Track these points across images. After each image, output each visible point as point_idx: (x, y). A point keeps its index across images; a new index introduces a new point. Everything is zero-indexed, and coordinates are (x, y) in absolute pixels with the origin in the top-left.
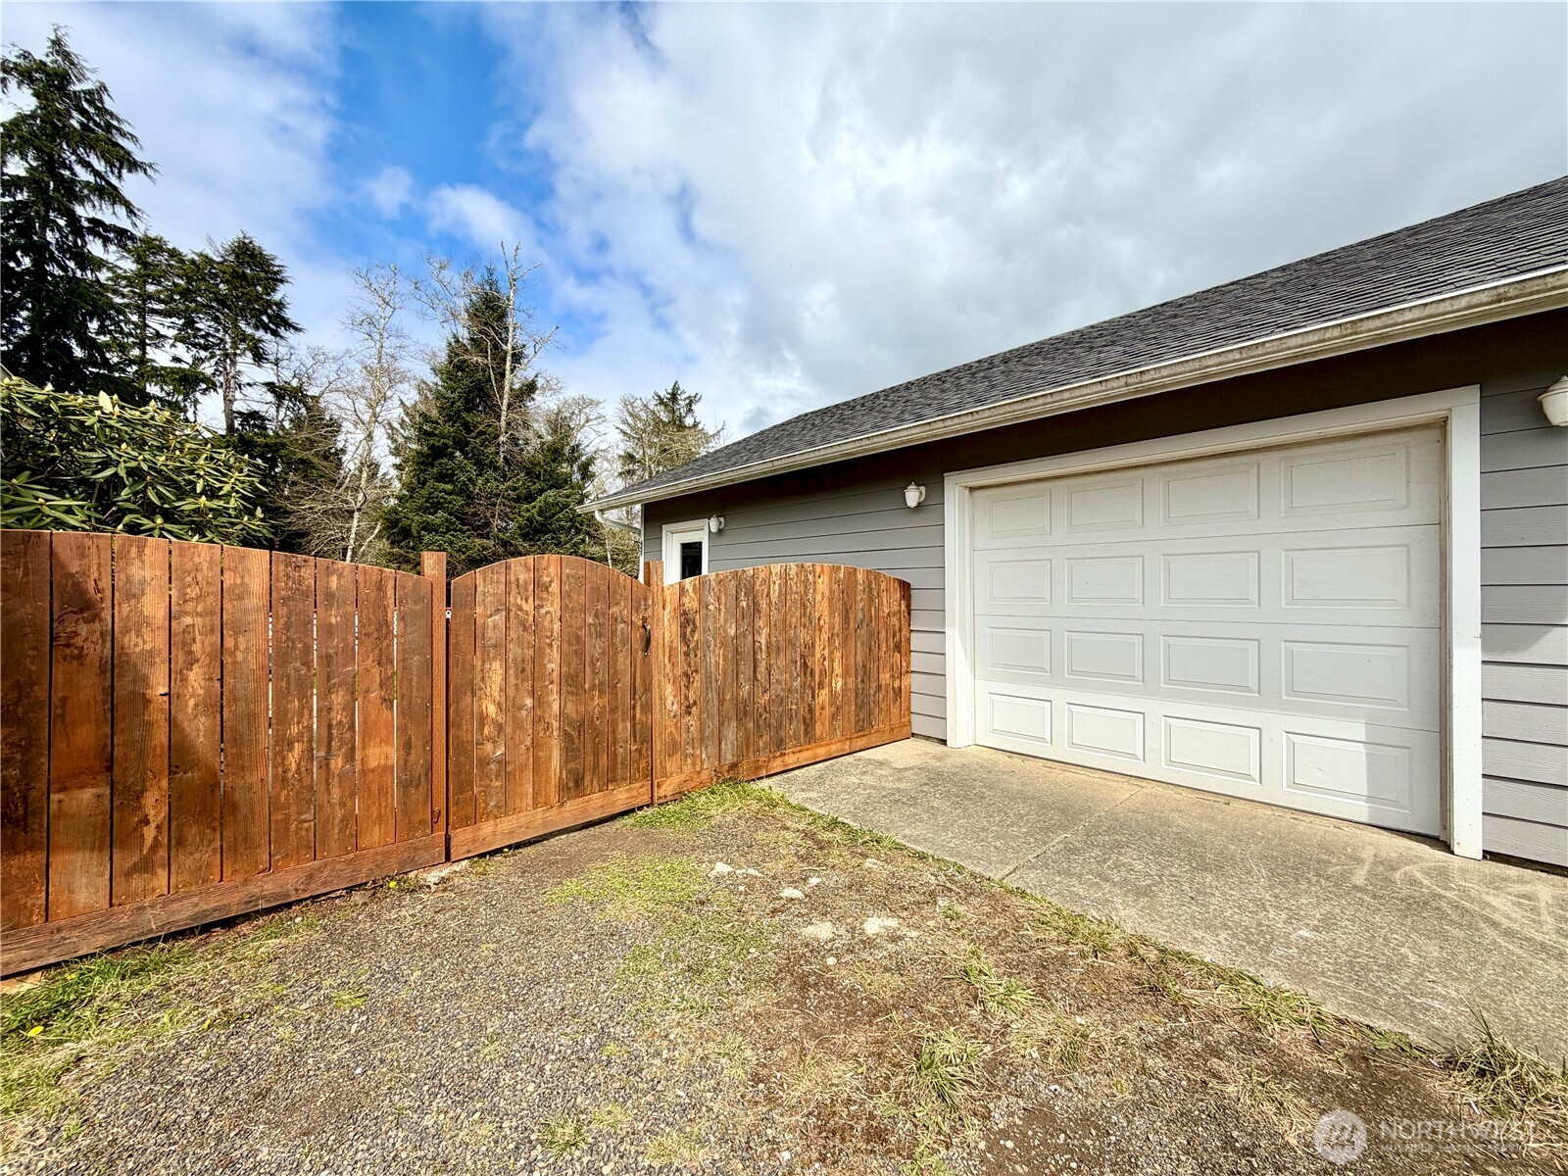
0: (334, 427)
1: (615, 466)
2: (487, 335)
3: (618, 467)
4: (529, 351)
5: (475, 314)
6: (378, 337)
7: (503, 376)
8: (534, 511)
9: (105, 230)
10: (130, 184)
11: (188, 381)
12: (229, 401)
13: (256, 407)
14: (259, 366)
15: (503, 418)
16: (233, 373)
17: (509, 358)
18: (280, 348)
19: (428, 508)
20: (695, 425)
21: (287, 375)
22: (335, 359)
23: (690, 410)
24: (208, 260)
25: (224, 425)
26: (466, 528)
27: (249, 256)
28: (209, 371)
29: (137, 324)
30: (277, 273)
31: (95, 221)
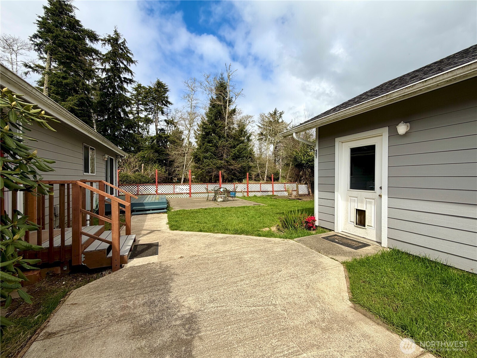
0: (181, 132)
1: (256, 137)
2: (221, 95)
3: (257, 137)
4: (233, 99)
5: (217, 89)
6: (190, 101)
7: (226, 108)
8: (236, 151)
9: (127, 80)
10: (132, 67)
11: (148, 121)
12: (156, 126)
13: (163, 127)
14: (163, 115)
15: (226, 121)
16: (157, 118)
17: (228, 102)
18: (168, 110)
19: (205, 151)
20: (282, 122)
21: (170, 118)
22: (180, 112)
23: (281, 117)
24: (150, 88)
25: (156, 133)
26: (216, 157)
27: (160, 85)
28: (152, 118)
29: (137, 108)
30: (166, 89)
31: (125, 78)
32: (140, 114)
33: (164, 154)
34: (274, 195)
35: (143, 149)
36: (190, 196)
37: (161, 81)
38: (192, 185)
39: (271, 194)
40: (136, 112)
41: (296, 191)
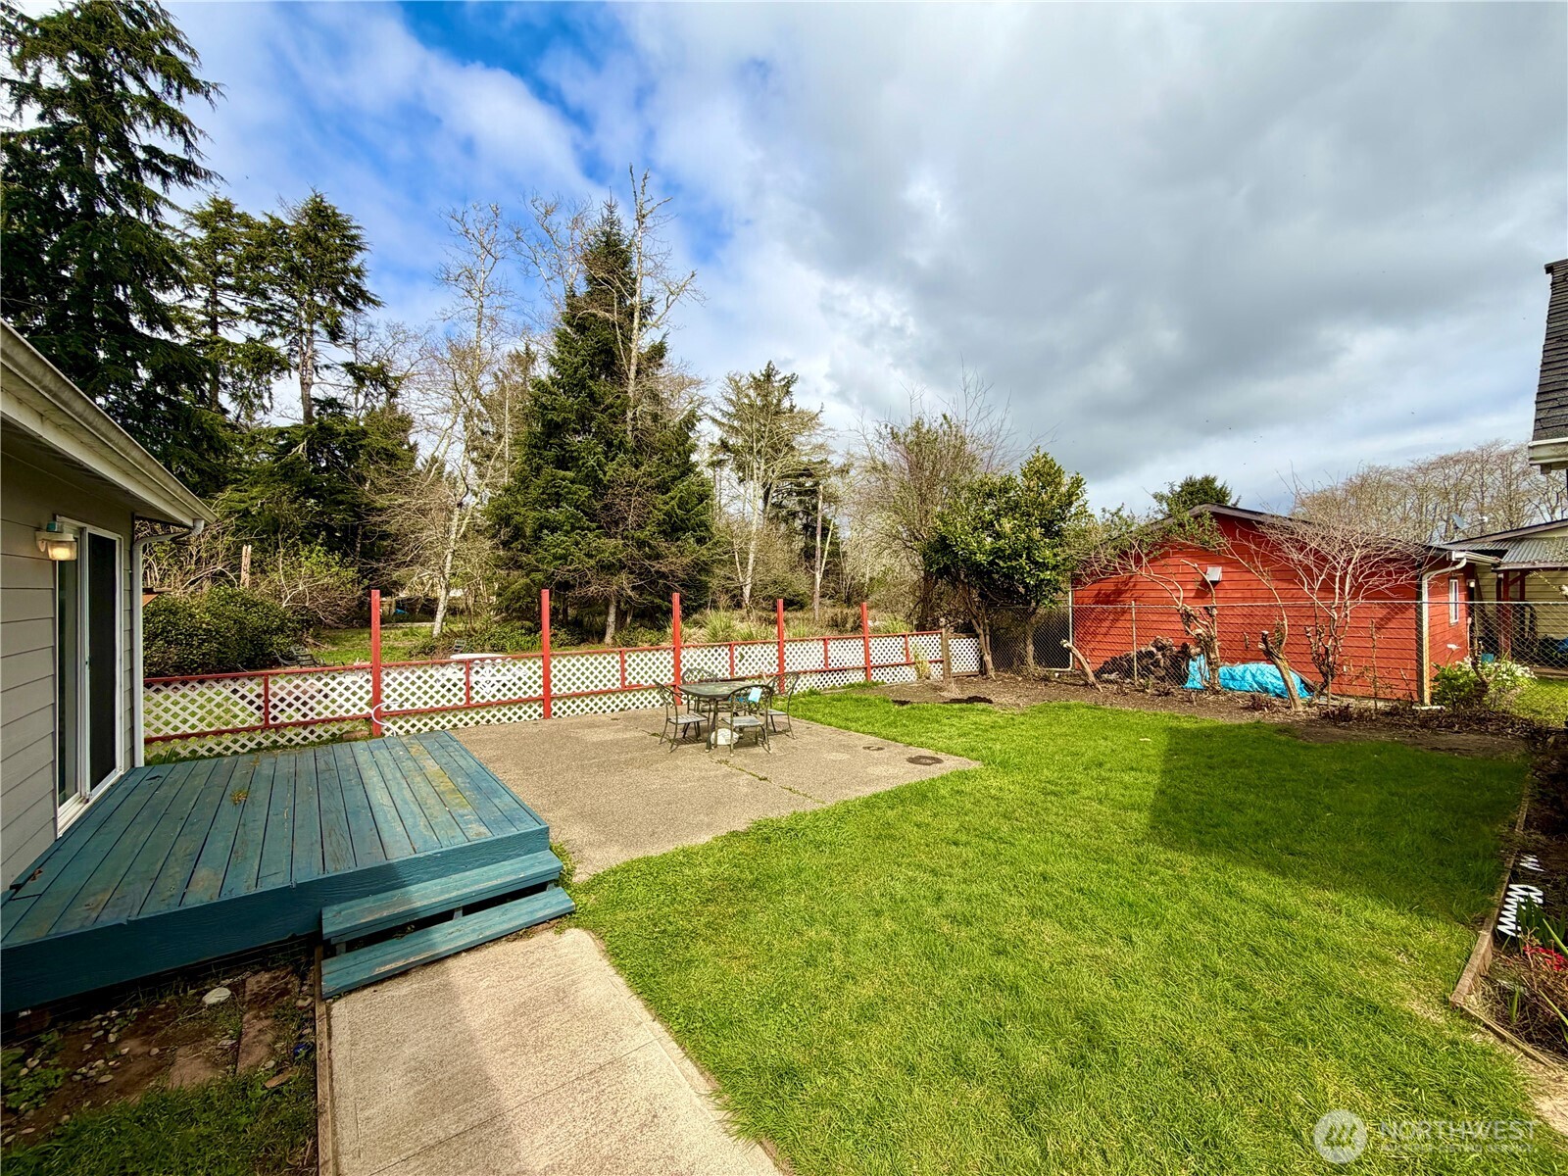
1: (705, 456)
3: (707, 458)
4: (658, 308)
5: (594, 259)
6: (477, 294)
7: (630, 337)
8: (674, 503)
9: (163, 163)
10: (190, 106)
11: (264, 362)
12: (305, 385)
13: (333, 393)
14: (337, 345)
15: (631, 388)
16: (310, 353)
17: (637, 314)
18: (358, 327)
19: (544, 500)
20: (792, 408)
21: (366, 357)
22: (416, 337)
23: (787, 392)
24: (278, 224)
25: (301, 414)
26: (594, 525)
27: (321, 216)
28: (284, 351)
29: (207, 301)
30: (353, 238)
31: (150, 150)
32: (221, 330)
33: (341, 503)
34: (875, 684)
35: (236, 481)
36: (547, 714)
37: (330, 201)
38: (554, 662)
39: (858, 677)
40: (202, 318)
41: (942, 662)
